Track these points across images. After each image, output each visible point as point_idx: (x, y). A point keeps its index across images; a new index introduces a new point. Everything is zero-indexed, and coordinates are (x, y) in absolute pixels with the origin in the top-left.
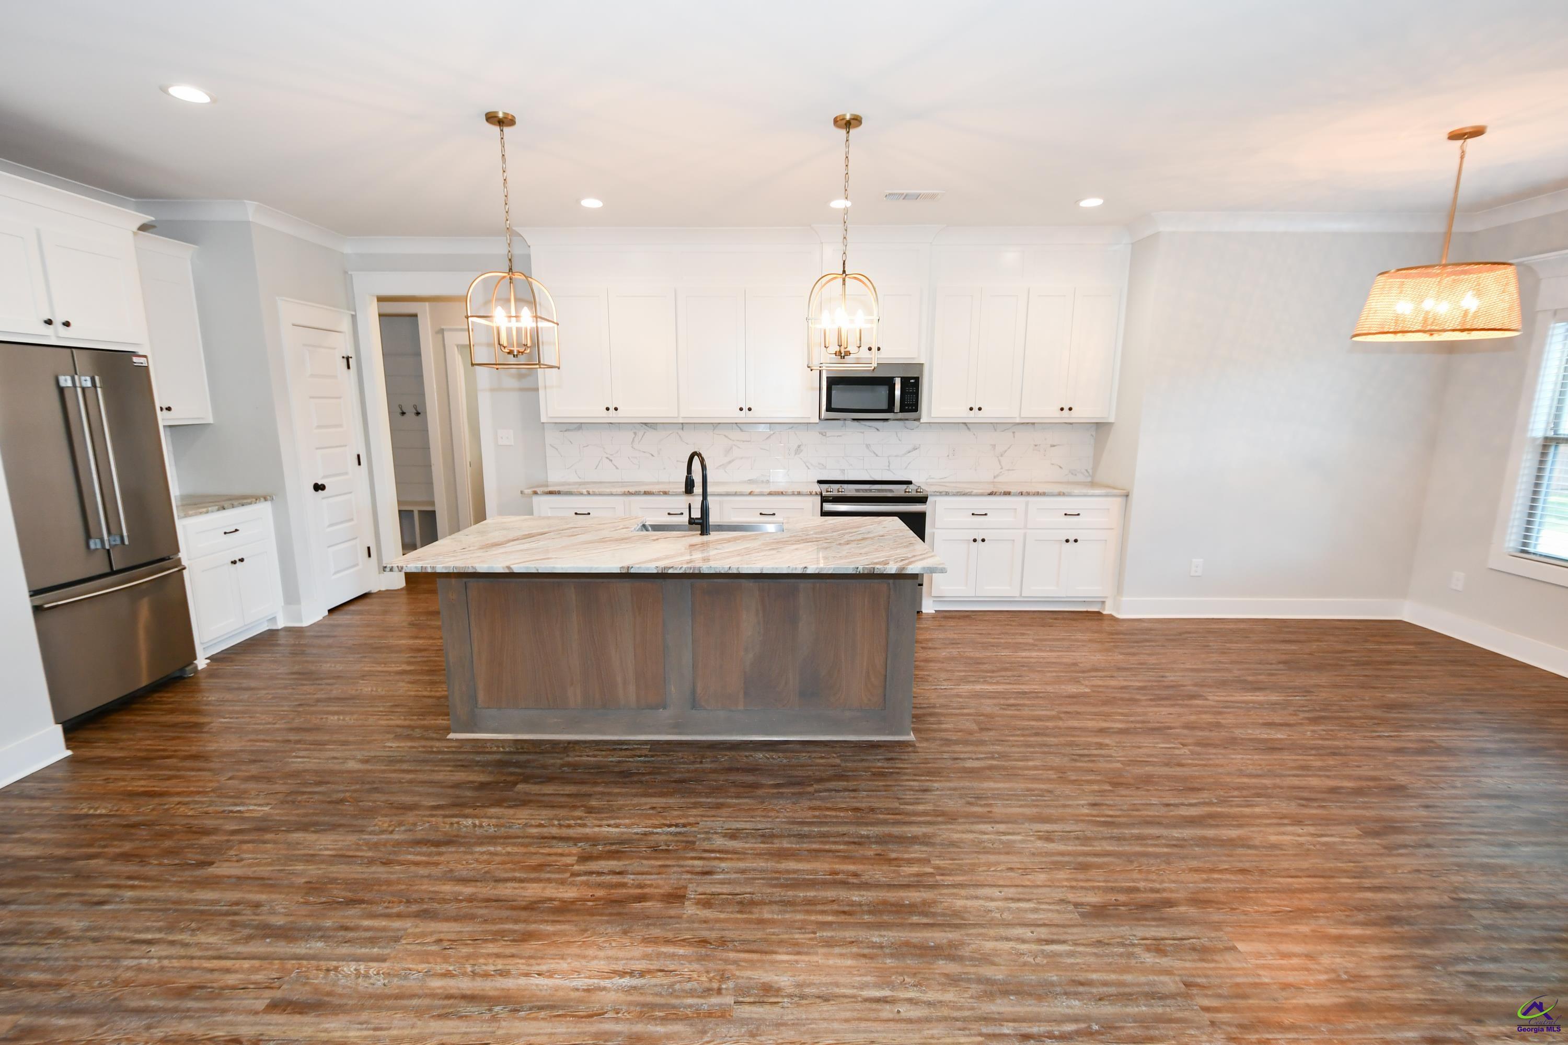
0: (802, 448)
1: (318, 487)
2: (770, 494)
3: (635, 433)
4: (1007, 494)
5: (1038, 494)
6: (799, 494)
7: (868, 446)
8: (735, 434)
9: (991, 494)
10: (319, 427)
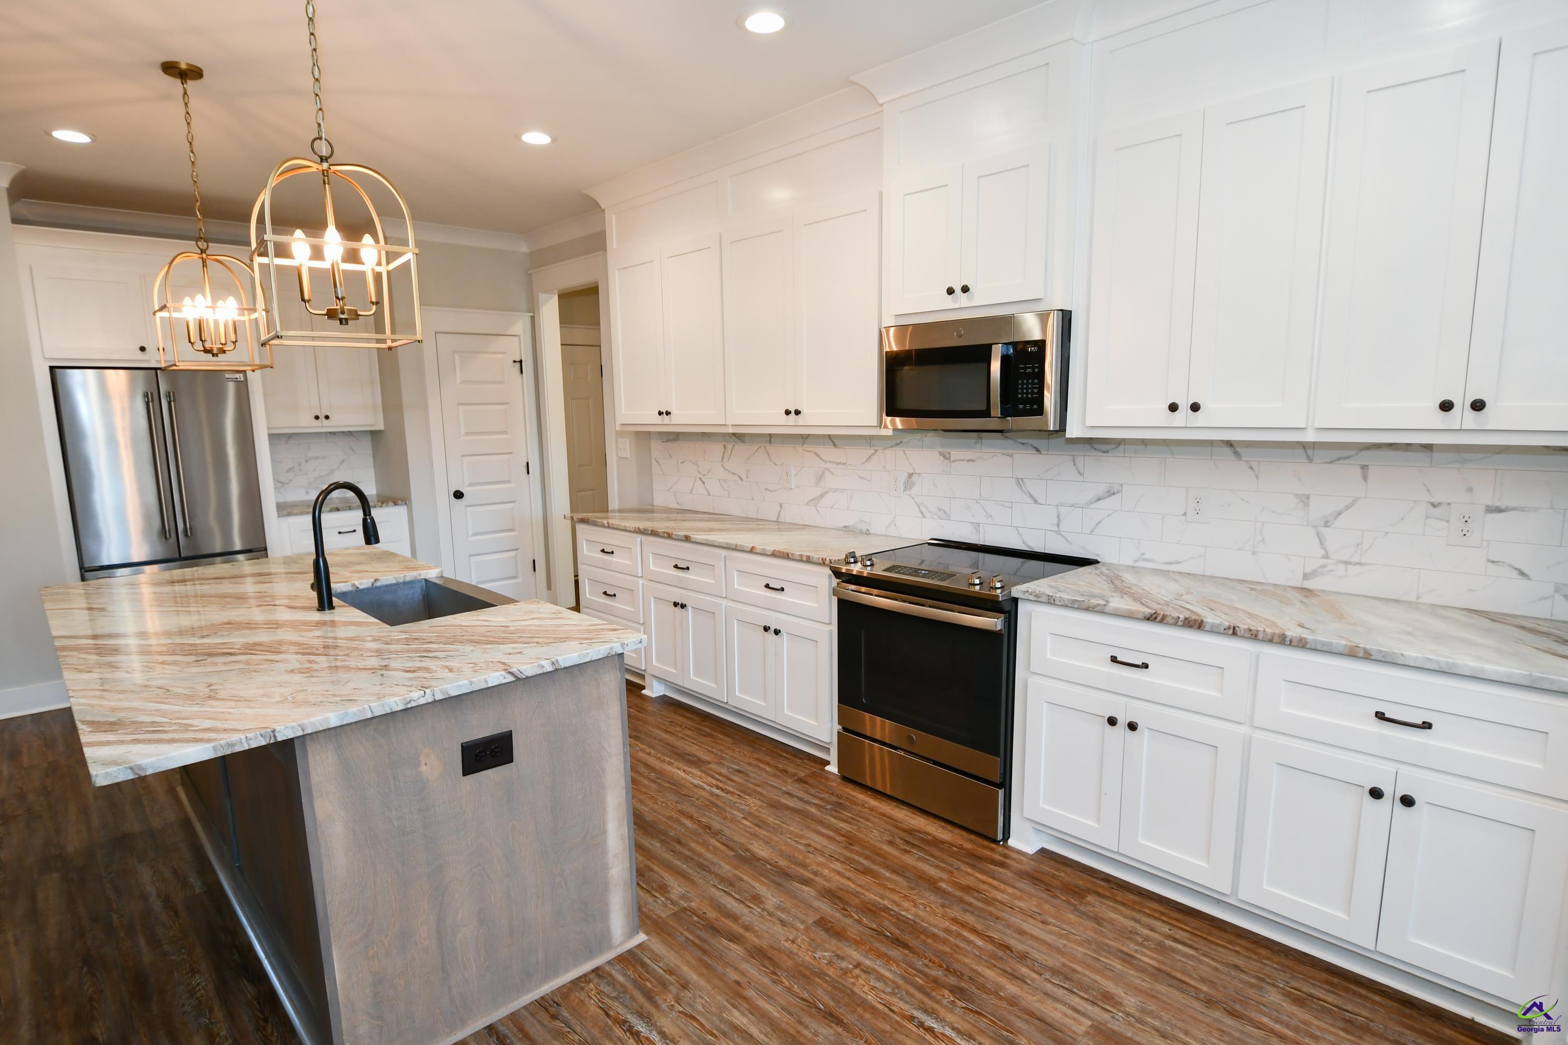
0: (915, 478)
1: (458, 495)
2: (775, 555)
3: (725, 447)
4: (1197, 625)
5: (1282, 640)
6: (809, 560)
7: (1020, 482)
8: (828, 452)
9: (1151, 618)
10: (467, 434)
